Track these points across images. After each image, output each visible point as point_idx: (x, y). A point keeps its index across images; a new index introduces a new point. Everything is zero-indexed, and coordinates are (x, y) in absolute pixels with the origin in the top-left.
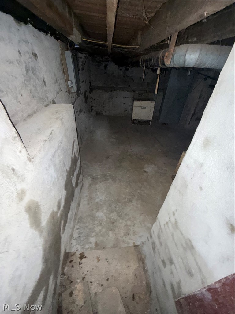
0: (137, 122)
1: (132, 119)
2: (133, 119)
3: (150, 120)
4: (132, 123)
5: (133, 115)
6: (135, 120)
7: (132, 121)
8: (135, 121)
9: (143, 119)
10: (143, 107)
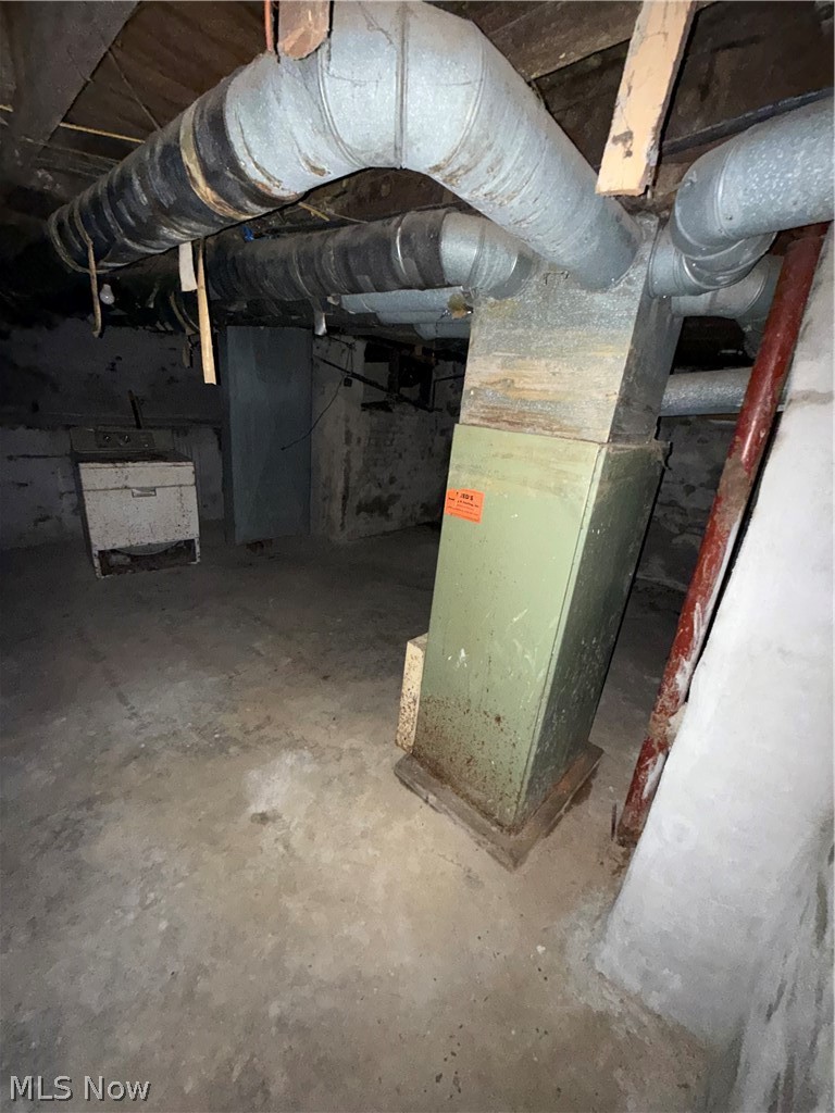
0: (129, 560)
1: (95, 552)
2: (100, 552)
3: (193, 540)
4: (98, 570)
5: (92, 533)
6: (114, 551)
7: (97, 563)
8: (114, 558)
9: (153, 541)
10: (141, 489)
